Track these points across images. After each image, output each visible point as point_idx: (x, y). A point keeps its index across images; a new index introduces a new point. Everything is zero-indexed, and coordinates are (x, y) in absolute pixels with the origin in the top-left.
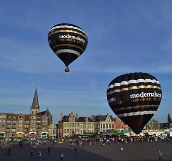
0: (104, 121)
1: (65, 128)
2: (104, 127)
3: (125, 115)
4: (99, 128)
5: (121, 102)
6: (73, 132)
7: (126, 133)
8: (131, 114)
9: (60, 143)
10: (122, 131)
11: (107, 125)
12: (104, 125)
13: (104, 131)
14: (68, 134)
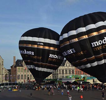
0: (64, 66)
1: (18, 73)
2: (63, 73)
3: (89, 65)
4: (58, 74)
5: (82, 53)
6: (28, 78)
7: (88, 80)
8: (95, 64)
9: (15, 90)
10: (84, 78)
11: (66, 70)
12: (63, 71)
13: (63, 77)
14: (22, 81)
